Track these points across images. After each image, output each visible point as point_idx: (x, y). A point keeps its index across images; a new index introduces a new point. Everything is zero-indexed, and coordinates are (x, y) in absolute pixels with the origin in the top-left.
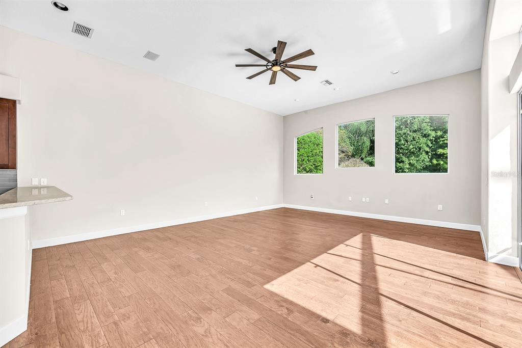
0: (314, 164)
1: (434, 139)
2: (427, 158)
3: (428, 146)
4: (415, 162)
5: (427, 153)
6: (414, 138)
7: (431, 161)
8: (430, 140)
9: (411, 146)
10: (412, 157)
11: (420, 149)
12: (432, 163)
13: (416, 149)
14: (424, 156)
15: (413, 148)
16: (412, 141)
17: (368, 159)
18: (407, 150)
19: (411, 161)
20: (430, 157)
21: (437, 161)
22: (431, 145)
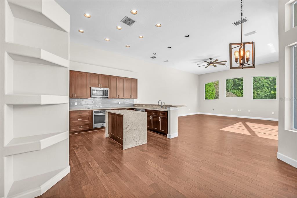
0: (209, 95)
1: (272, 80)
2: (268, 90)
3: (268, 84)
4: (260, 92)
5: (268, 88)
6: (259, 80)
7: (270, 92)
8: (270, 80)
9: (258, 84)
10: (258, 90)
11: (263, 85)
12: (271, 93)
13: (261, 85)
14: (265, 90)
15: (259, 85)
16: (258, 81)
17: (232, 91)
18: (255, 86)
19: (258, 92)
20: (269, 90)
21: (274, 92)
22: (270, 83)
